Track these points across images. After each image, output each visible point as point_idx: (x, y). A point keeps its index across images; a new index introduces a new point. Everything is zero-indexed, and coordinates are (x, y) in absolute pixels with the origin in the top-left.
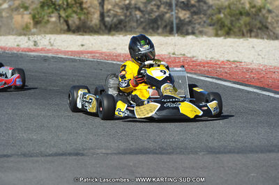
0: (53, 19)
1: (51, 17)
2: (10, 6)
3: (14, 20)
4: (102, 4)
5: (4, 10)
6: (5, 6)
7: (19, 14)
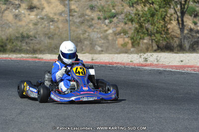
0: (145, 41)
1: (144, 39)
2: (114, 31)
3: (117, 42)
4: (182, 29)
5: (109, 34)
6: (110, 31)
7: (121, 38)
